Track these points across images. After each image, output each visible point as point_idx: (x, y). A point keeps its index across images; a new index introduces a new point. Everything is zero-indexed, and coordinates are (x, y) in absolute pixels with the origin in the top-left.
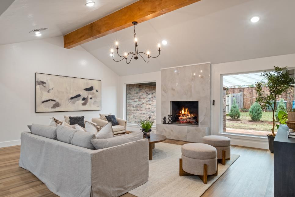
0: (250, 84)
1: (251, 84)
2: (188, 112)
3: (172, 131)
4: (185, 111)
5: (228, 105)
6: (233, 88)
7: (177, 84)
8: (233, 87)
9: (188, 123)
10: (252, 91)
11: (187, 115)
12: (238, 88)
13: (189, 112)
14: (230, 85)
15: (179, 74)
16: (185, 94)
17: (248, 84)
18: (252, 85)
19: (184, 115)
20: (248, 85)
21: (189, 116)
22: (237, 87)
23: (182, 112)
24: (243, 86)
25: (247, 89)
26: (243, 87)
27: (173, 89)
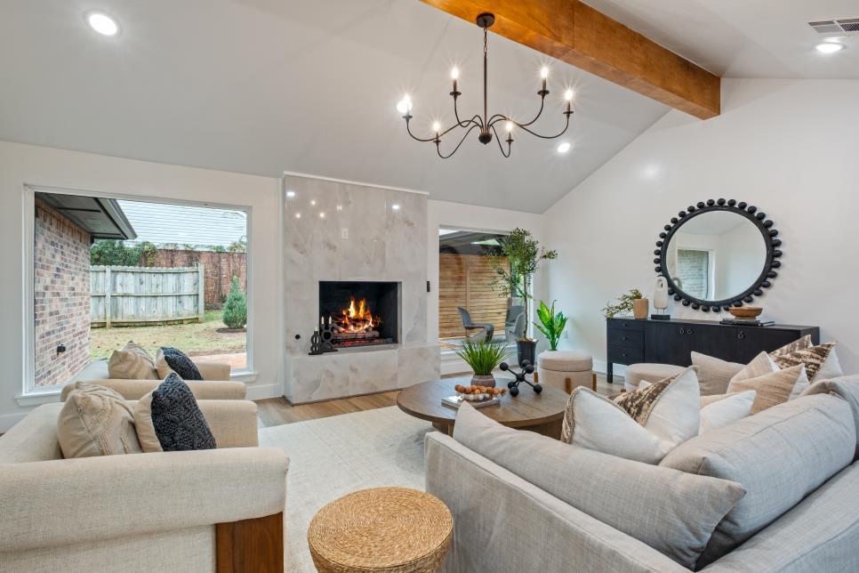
0: (213, 244)
1: (216, 245)
2: (366, 311)
3: (353, 370)
4: (357, 309)
5: (197, 295)
6: (172, 251)
7: (345, 233)
8: (170, 248)
9: (366, 341)
10: (219, 261)
11: (365, 321)
12: (186, 252)
13: (368, 311)
14: (162, 242)
15: (350, 203)
16: (368, 263)
17: (210, 244)
18: (221, 247)
19: (356, 321)
20: (210, 246)
21: (371, 324)
22: (182, 248)
23: (348, 313)
24: (197, 246)
25: (209, 254)
26: (198, 249)
27: (331, 247)
